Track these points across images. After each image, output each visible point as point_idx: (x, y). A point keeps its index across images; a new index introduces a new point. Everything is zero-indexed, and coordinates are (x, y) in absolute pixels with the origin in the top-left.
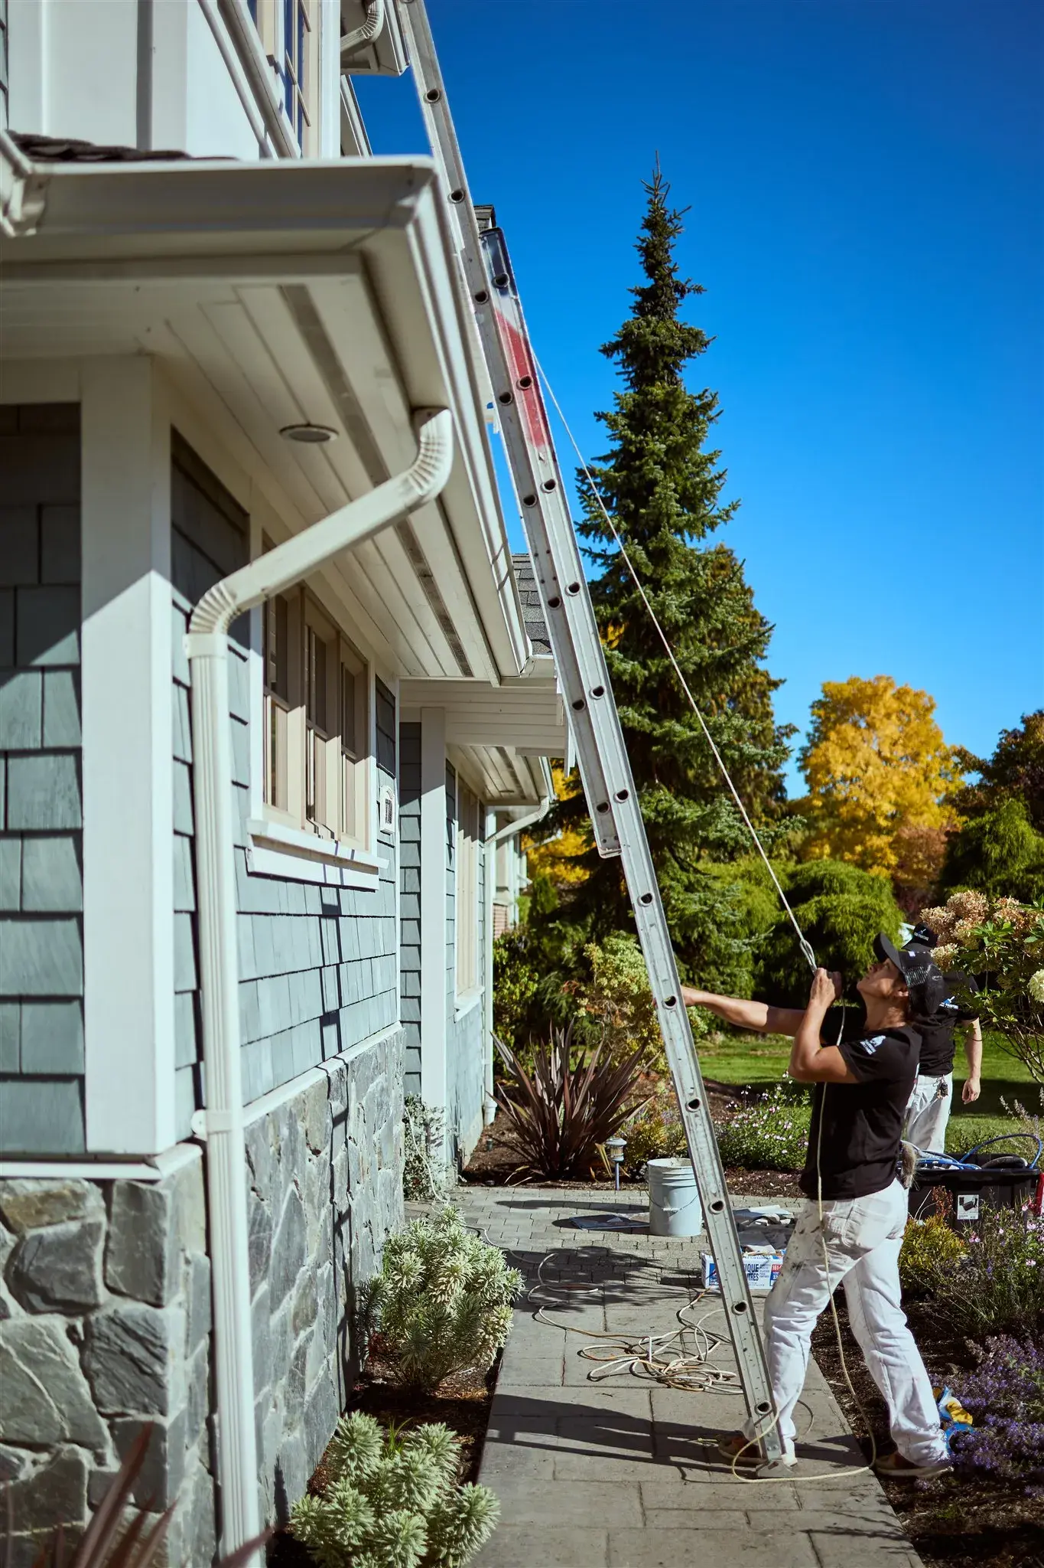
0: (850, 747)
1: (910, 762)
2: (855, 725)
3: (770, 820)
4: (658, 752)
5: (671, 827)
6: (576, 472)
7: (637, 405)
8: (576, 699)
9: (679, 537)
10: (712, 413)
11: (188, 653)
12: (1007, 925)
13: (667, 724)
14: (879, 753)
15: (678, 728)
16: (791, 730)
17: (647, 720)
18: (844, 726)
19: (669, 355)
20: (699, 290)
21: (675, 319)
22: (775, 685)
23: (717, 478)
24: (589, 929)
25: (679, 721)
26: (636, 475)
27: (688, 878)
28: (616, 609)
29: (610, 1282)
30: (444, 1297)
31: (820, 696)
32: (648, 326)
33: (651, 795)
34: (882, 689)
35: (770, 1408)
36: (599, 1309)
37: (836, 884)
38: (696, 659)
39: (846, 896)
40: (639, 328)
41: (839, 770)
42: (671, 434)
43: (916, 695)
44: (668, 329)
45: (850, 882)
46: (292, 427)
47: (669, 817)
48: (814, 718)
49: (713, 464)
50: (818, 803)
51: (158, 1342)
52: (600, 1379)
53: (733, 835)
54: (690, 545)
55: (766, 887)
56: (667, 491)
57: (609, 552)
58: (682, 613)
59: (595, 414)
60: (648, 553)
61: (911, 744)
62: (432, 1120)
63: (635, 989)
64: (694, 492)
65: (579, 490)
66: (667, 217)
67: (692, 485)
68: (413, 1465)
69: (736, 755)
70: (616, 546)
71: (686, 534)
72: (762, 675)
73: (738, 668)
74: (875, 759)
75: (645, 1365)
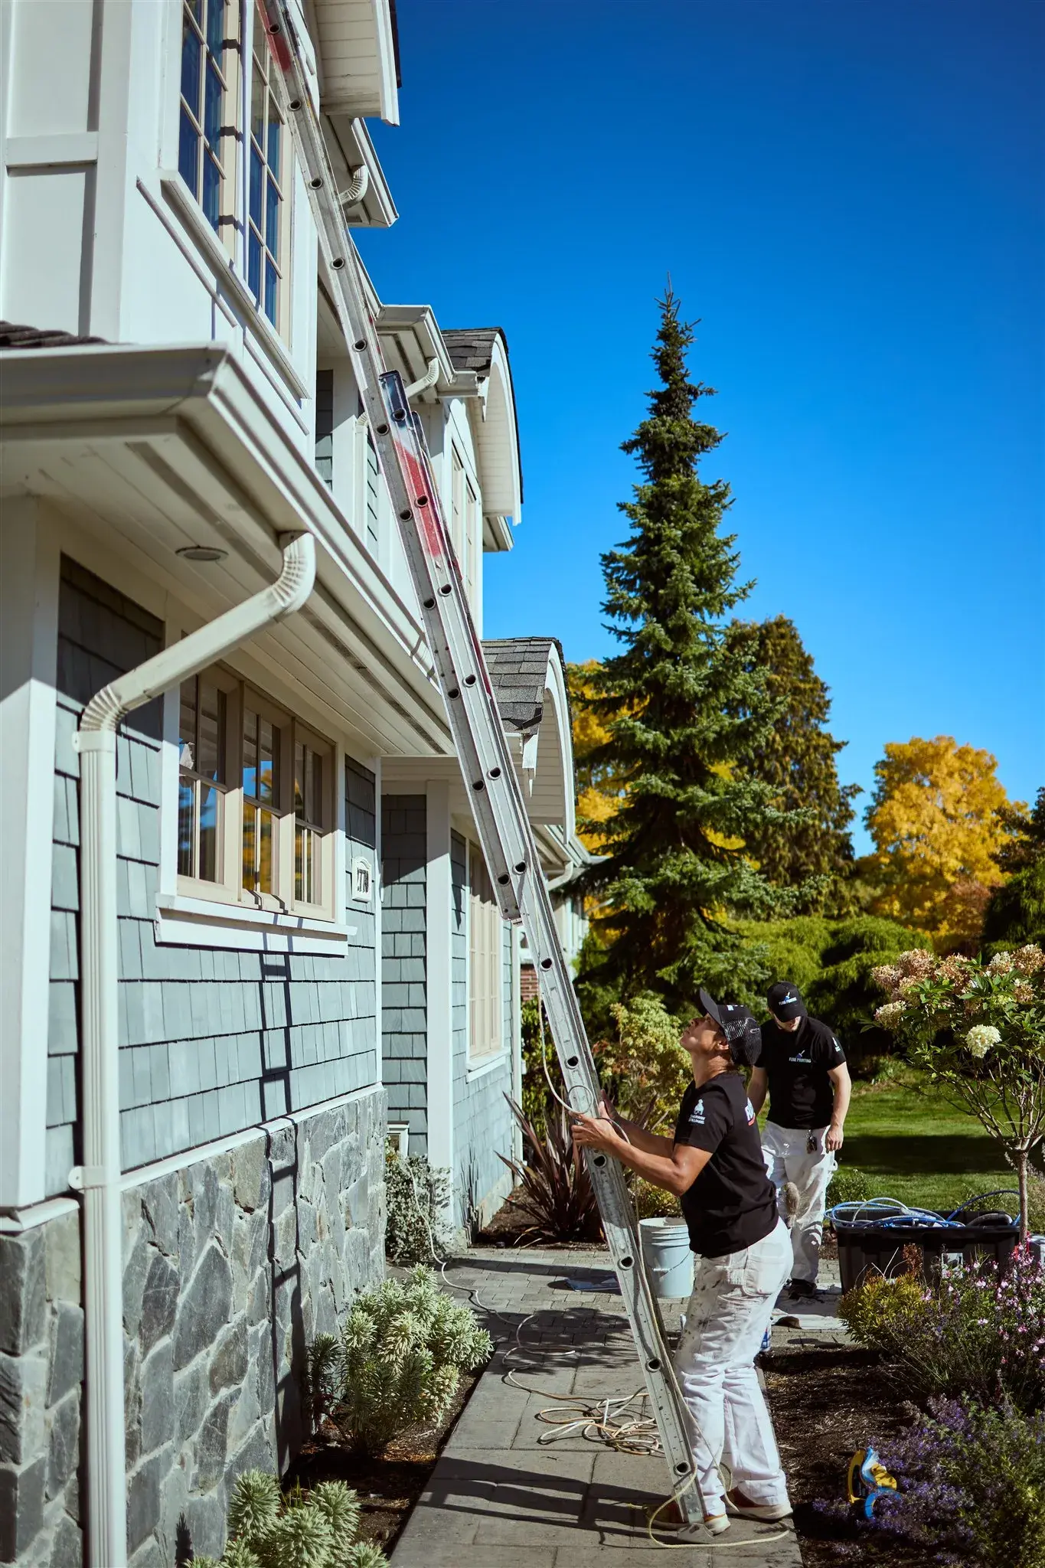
0: (914, 806)
1: (974, 820)
2: (920, 784)
3: (838, 878)
4: (682, 817)
5: (695, 889)
6: (600, 558)
7: (655, 496)
8: (476, 780)
9: (698, 615)
10: (726, 501)
11: (77, 748)
12: (946, 982)
13: (690, 790)
14: (944, 811)
15: (701, 793)
16: (855, 790)
17: (670, 787)
18: (907, 786)
19: (685, 450)
20: (710, 392)
21: (689, 418)
22: (838, 747)
23: (730, 560)
24: (620, 989)
25: (702, 786)
26: (655, 559)
27: (715, 938)
28: (640, 683)
29: (590, 1344)
30: (393, 1357)
31: (884, 757)
32: (664, 425)
33: (676, 858)
34: (943, 749)
35: (689, 1470)
36: (571, 1371)
37: (876, 941)
38: (717, 728)
39: (886, 953)
40: (655, 427)
41: (904, 828)
42: (687, 521)
43: (978, 754)
44: (682, 428)
45: (890, 938)
46: (185, 549)
47: (694, 879)
48: (878, 778)
49: (730, 547)
50: (885, 860)
51: (13, 1391)
52: (552, 1441)
53: (758, 895)
54: (709, 621)
55: (809, 945)
56: (684, 573)
57: (633, 630)
58: (700, 685)
59: (618, 505)
60: (668, 631)
61: (974, 802)
62: (438, 1180)
63: (660, 1048)
64: (711, 573)
65: (606, 574)
66: (679, 329)
67: (708, 567)
68: (303, 1523)
69: (759, 818)
70: (638, 625)
71: (706, 612)
72: (824, 737)
73: (758, 736)
74: (940, 817)
75: (599, 1429)
